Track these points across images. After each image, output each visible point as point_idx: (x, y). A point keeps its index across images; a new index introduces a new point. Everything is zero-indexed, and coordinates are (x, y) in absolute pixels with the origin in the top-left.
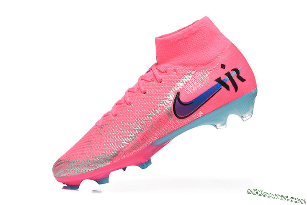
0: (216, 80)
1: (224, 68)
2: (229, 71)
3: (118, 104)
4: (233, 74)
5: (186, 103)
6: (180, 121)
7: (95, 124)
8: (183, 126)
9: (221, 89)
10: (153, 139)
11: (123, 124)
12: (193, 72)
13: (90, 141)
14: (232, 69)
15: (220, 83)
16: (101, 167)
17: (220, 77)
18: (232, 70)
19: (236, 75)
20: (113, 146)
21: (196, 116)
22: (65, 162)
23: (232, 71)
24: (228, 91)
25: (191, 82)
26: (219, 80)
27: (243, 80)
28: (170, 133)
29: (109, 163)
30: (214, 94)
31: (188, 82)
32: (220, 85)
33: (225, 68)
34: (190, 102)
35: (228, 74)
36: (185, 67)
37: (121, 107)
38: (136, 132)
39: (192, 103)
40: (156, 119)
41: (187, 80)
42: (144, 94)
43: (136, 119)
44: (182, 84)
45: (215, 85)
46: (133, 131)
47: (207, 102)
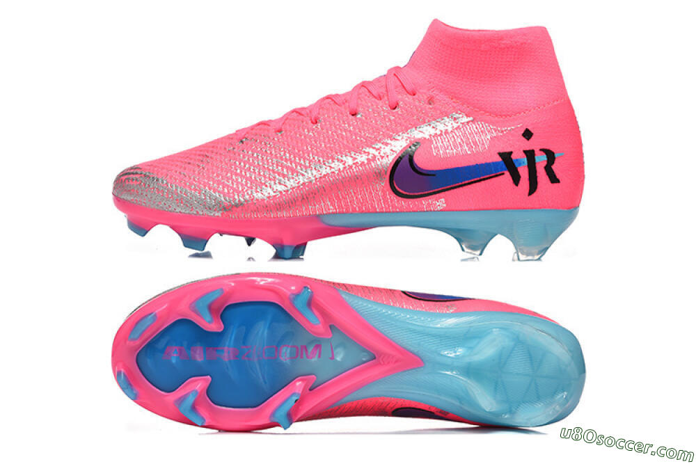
0: (501, 154)
1: (528, 139)
2: (535, 150)
3: (297, 112)
4: (541, 159)
5: (422, 169)
6: (394, 197)
7: (234, 131)
8: (397, 212)
9: (503, 176)
10: (325, 207)
11: (282, 153)
12: (465, 119)
13: (208, 157)
14: (542, 147)
15: (505, 163)
16: (201, 213)
17: (511, 153)
18: (541, 150)
19: (546, 163)
20: (242, 185)
21: (429, 205)
22: (141, 174)
23: (542, 152)
24: (515, 187)
25: (451, 135)
26: (506, 157)
27: (554, 179)
28: (366, 213)
29: (218, 214)
30: (484, 179)
31: (446, 132)
32: (504, 167)
33: (530, 140)
34: (430, 171)
35: (530, 155)
36: (454, 102)
37: (298, 120)
38: (299, 179)
39: (434, 175)
40: (349, 173)
41: (446, 128)
42: (353, 115)
43: (311, 155)
44: (433, 132)
45: (493, 163)
46: (295, 174)
47: (464, 187)
